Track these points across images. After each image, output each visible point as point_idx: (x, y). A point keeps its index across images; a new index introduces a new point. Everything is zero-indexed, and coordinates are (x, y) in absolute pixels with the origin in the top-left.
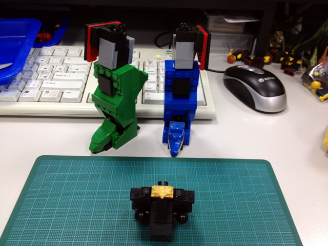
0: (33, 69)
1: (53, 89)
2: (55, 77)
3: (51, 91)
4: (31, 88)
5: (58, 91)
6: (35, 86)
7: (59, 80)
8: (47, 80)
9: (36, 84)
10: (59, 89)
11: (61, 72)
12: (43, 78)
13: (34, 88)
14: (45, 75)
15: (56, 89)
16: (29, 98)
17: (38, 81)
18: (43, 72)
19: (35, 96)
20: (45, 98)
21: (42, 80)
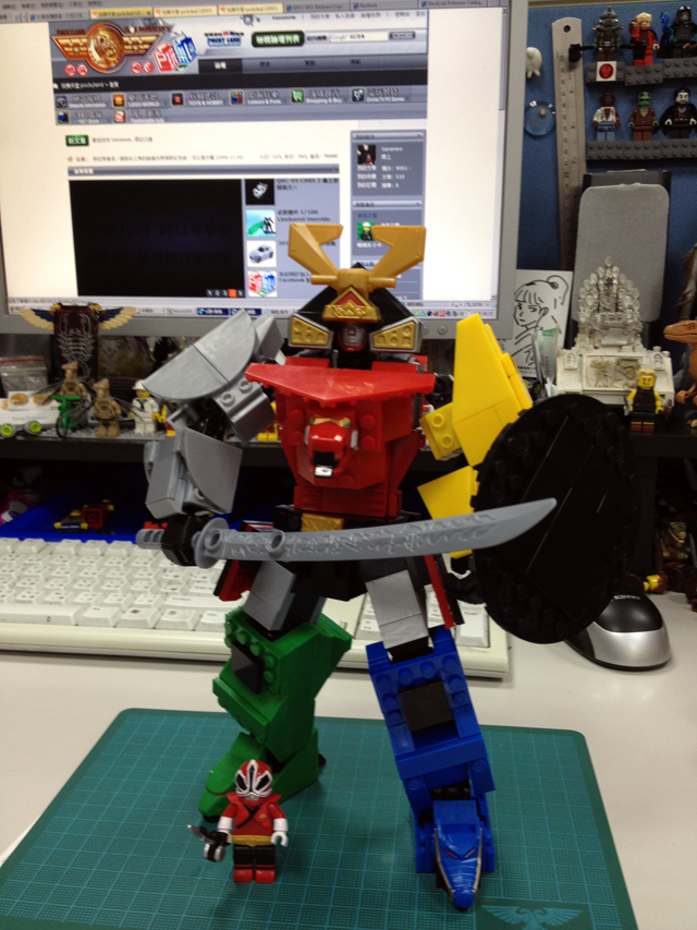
0: (152, 577)
1: (184, 608)
2: (193, 590)
3: (180, 612)
4: (143, 606)
5: (194, 612)
6: (152, 603)
7: (199, 595)
8: (176, 594)
9: (155, 600)
10: (195, 608)
11: (205, 582)
12: (168, 591)
13: (149, 606)
14: (173, 586)
15: (190, 608)
16: (137, 621)
17: (158, 596)
18: (170, 582)
19: (148, 618)
20: (167, 622)
21: (167, 594)
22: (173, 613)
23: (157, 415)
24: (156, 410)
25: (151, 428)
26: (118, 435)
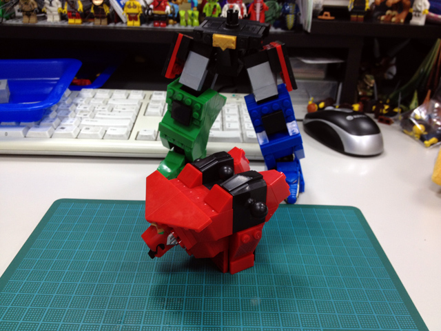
0: (70, 108)
1: (94, 126)
2: (97, 115)
3: (92, 128)
4: (67, 125)
5: (101, 128)
6: (73, 123)
7: (102, 118)
8: (87, 118)
10: (102, 126)
12: (82, 116)
13: (71, 125)
14: (85, 114)
15: (98, 126)
16: (65, 134)
17: (76, 119)
18: (82, 111)
19: (72, 132)
20: (85, 134)
21: (81, 118)
22: (88, 129)
23: (61, 9)
24: (60, 6)
25: (57, 18)
26: (37, 22)
